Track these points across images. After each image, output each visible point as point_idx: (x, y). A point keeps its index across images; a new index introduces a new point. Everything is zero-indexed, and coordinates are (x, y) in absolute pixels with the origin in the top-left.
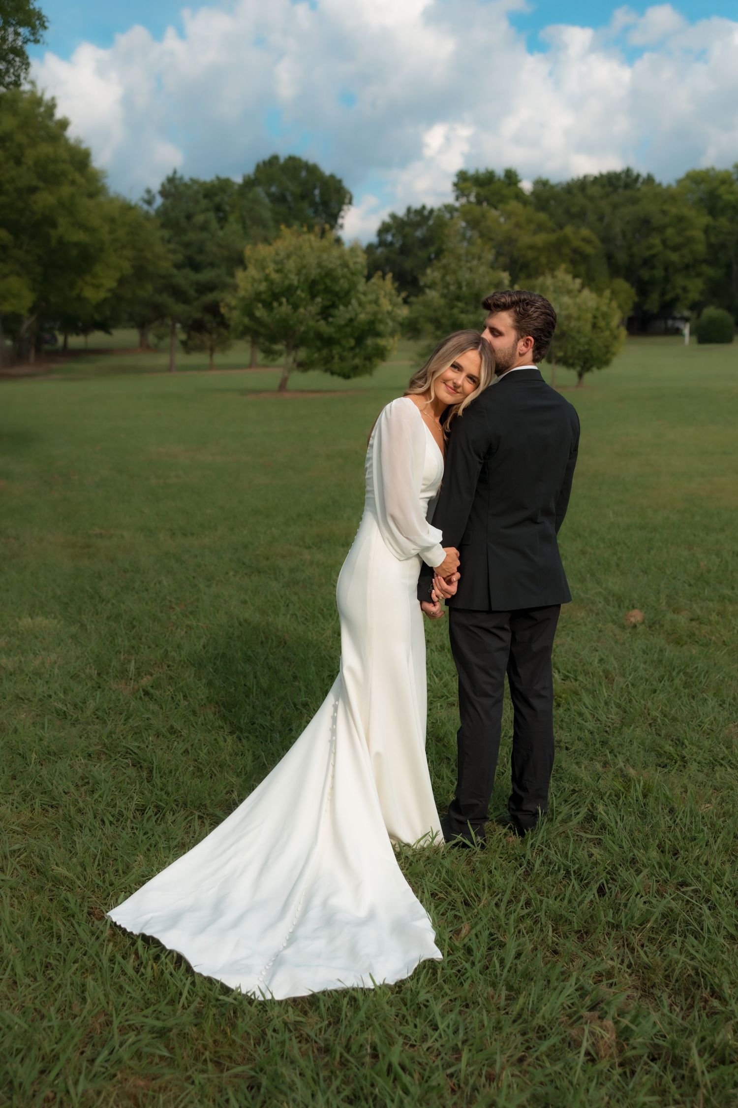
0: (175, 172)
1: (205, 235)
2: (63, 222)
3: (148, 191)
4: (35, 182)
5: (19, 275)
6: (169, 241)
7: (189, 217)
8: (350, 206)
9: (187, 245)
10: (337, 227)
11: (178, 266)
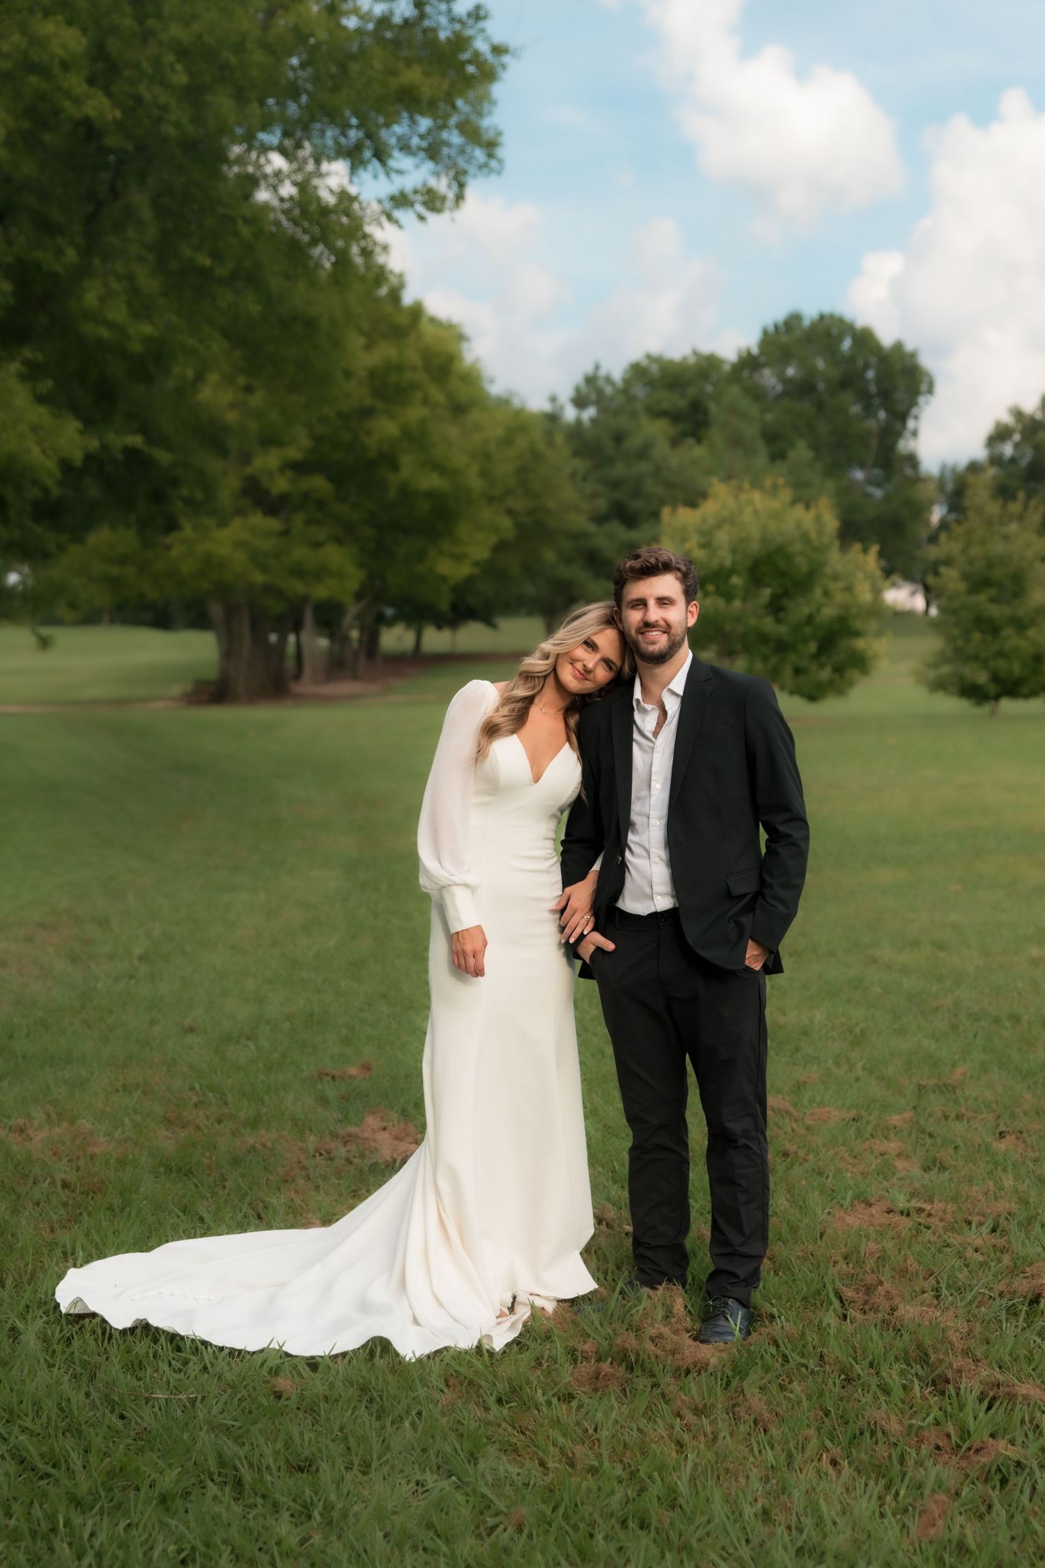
0: (597, 367)
1: (644, 467)
2: (407, 462)
3: (553, 399)
4: (369, 402)
5: (339, 541)
6: (585, 478)
7: (619, 438)
8: (929, 396)
9: (615, 484)
10: (907, 434)
11: (600, 520)
